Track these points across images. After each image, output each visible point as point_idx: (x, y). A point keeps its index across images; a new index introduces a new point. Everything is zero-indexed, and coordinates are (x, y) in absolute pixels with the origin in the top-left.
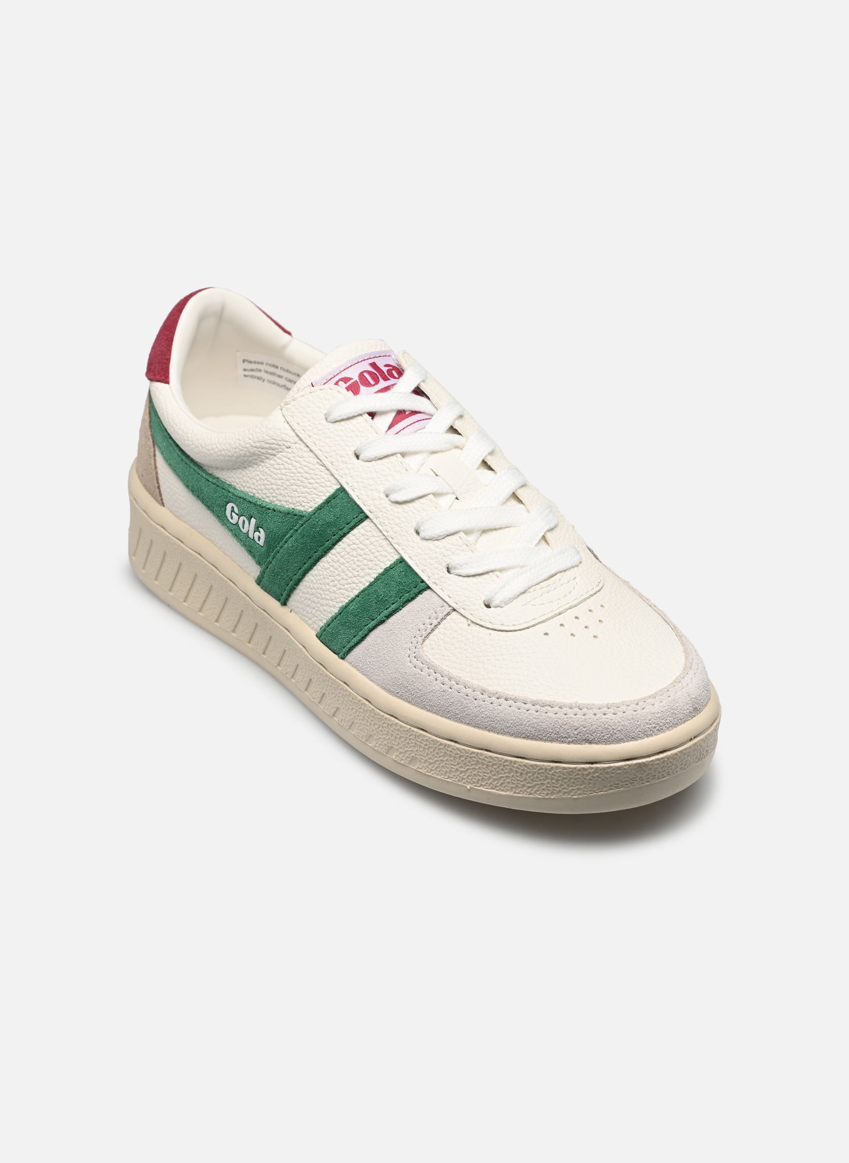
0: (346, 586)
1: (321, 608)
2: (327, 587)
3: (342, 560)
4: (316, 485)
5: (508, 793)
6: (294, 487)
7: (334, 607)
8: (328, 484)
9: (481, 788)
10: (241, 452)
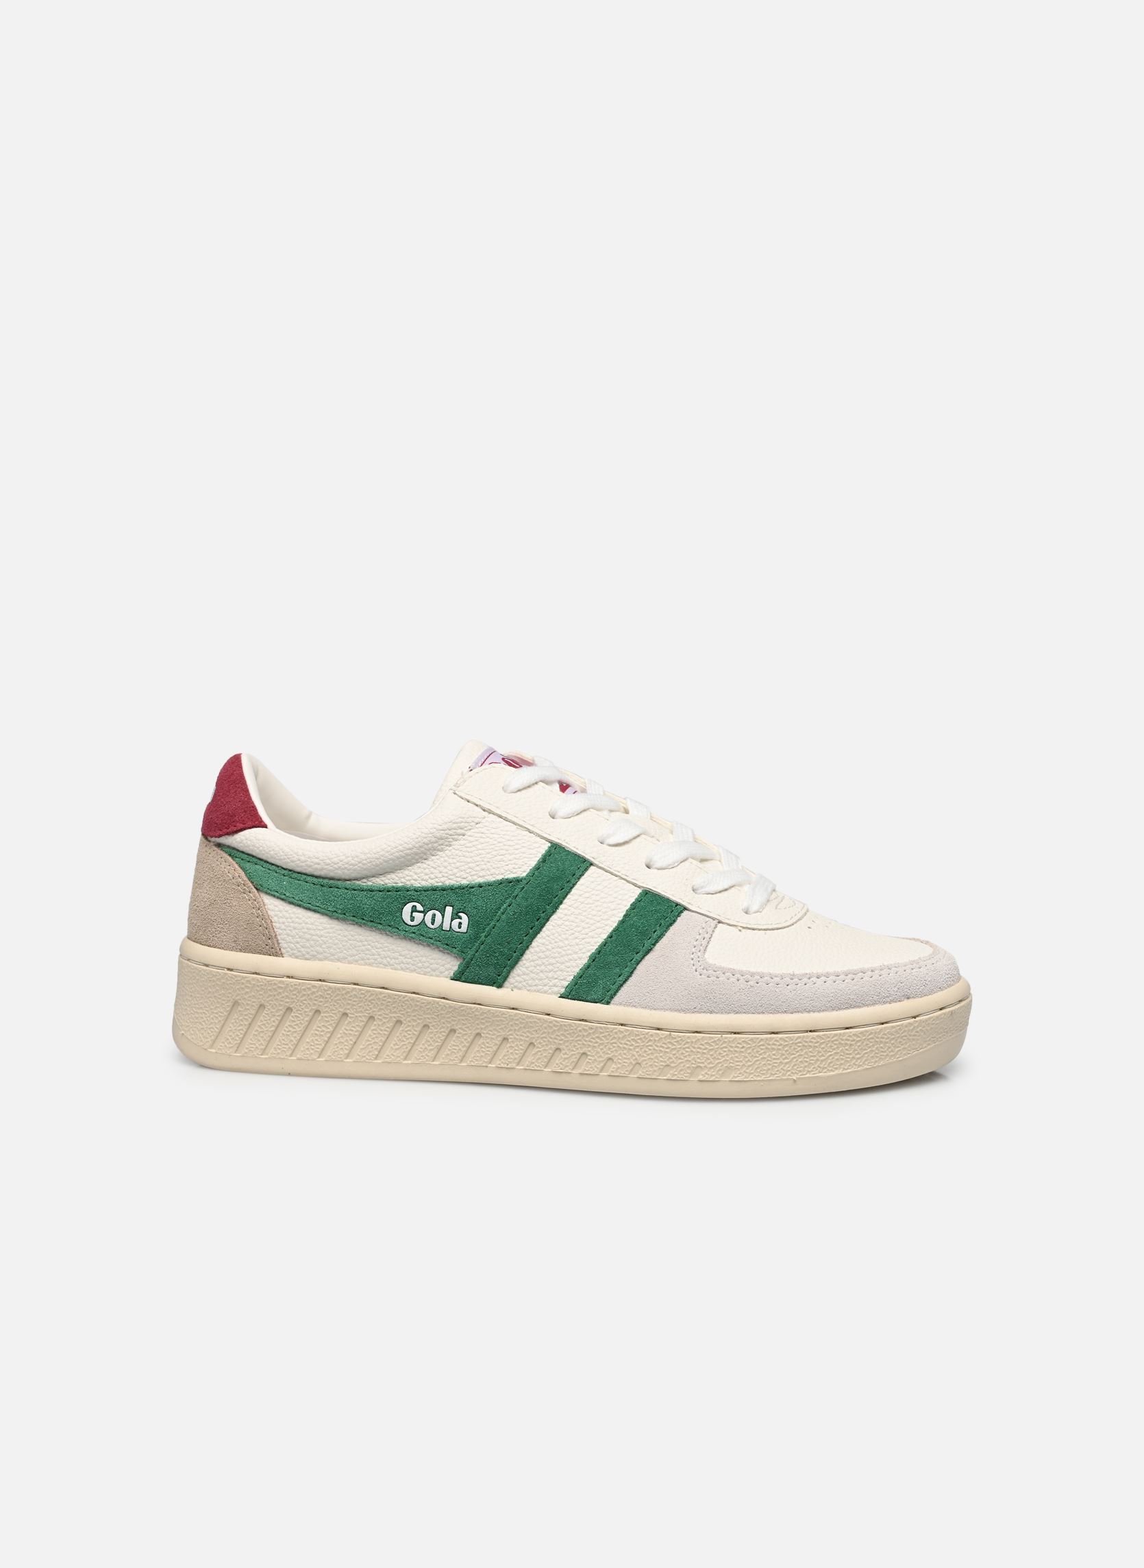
0: (590, 934)
1: (563, 967)
2: (566, 942)
3: (577, 912)
4: (523, 850)
5: (836, 1072)
6: (499, 858)
7: (580, 959)
8: (537, 845)
9: (808, 1075)
10: (425, 840)
